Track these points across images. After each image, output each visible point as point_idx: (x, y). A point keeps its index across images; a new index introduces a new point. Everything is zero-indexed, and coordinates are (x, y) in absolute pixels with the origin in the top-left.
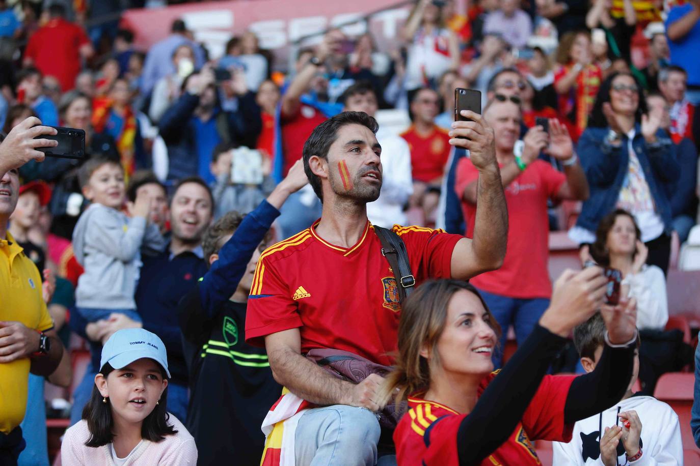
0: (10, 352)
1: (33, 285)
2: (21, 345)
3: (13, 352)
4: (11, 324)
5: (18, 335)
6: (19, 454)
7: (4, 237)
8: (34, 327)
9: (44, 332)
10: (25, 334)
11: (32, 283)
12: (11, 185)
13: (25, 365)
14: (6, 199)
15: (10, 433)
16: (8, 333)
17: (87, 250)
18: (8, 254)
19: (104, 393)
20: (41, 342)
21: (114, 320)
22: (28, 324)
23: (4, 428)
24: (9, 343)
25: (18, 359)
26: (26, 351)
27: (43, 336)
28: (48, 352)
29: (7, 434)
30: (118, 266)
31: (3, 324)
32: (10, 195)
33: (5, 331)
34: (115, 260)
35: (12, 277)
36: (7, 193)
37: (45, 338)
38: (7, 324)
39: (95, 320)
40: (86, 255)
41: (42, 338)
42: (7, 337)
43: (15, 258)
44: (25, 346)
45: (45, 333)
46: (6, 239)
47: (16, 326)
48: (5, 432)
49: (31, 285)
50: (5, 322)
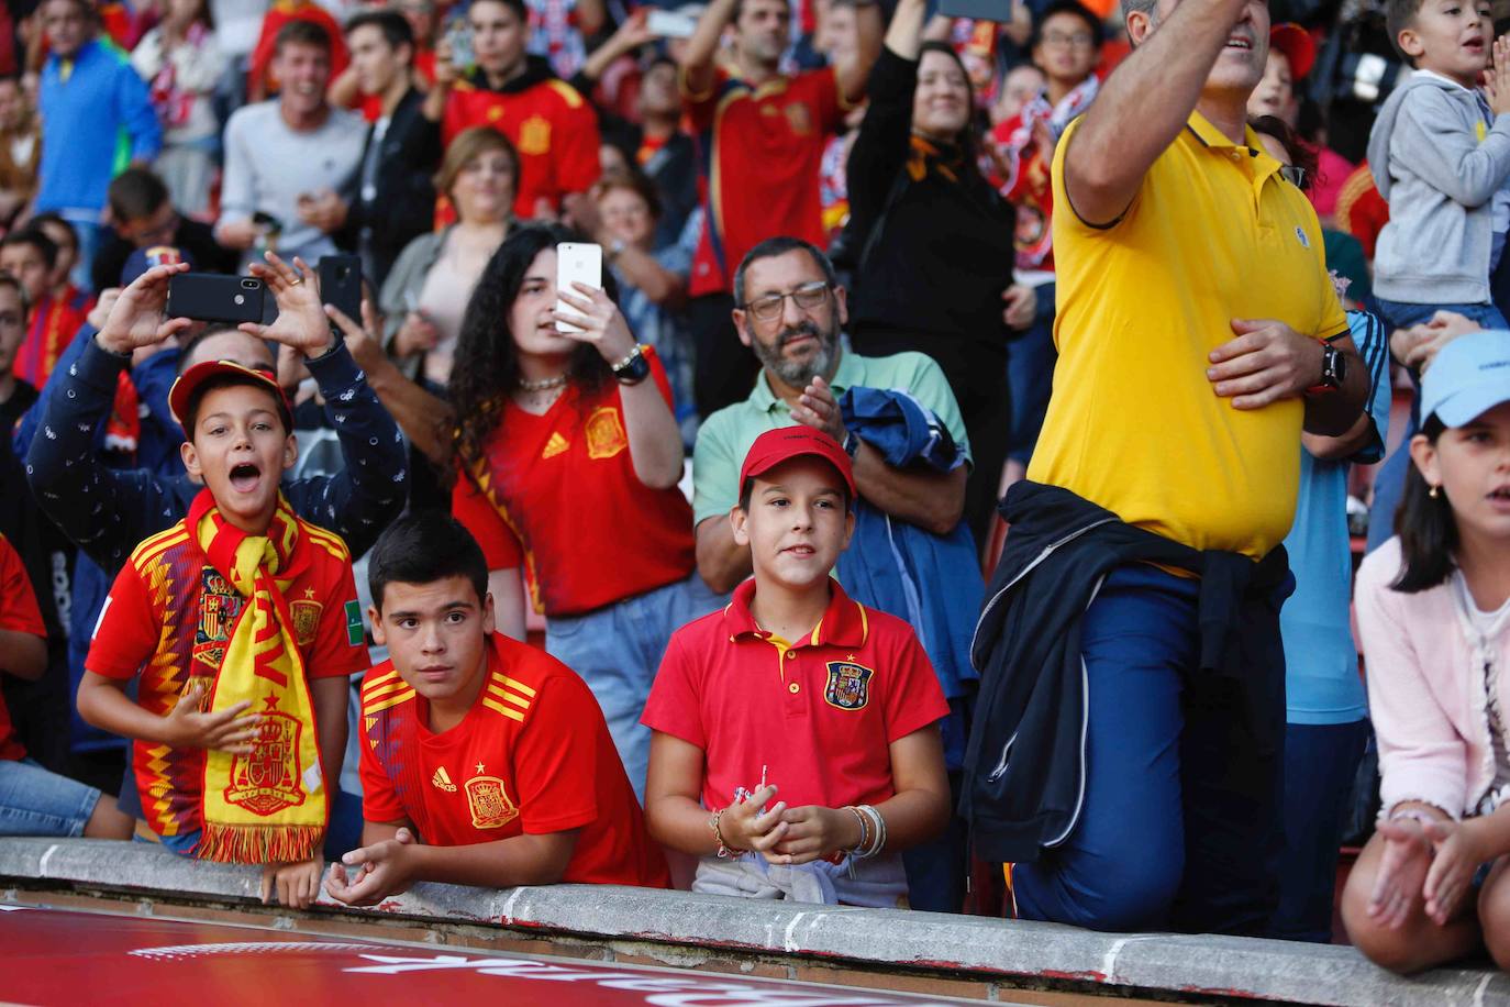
0: (1261, 386)
1: (1304, 242)
2: (1284, 369)
3: (1268, 385)
4: (1260, 325)
5: (1278, 350)
6: (1282, 603)
7: (1241, 140)
8: (1310, 331)
9: (1331, 339)
10: (1292, 345)
11: (1302, 236)
12: (1251, 24)
13: (1294, 414)
14: (1242, 55)
15: (1266, 557)
16: (1256, 344)
17: (1395, 172)
18: (1250, 177)
19: (1432, 476)
20: (1326, 362)
21: (1441, 325)
22: (1296, 325)
23: (1251, 547)
24: (1259, 365)
25: (1280, 399)
26: (1295, 383)
27: (1330, 350)
28: (1341, 385)
29: (1257, 560)
30: (1453, 213)
31: (1246, 326)
32: (1250, 47)
33: (1251, 342)
34: (1448, 199)
35: (1261, 225)
36: (1244, 43)
37: (1335, 353)
38: (1253, 325)
39: (1406, 324)
40: (1393, 180)
41: (1328, 355)
42: (1255, 354)
43: (1266, 184)
44: (1294, 370)
45: (1335, 344)
46: (1246, 144)
47: (1272, 331)
48: (1254, 556)
49: (1300, 240)
50: (1247, 321)
